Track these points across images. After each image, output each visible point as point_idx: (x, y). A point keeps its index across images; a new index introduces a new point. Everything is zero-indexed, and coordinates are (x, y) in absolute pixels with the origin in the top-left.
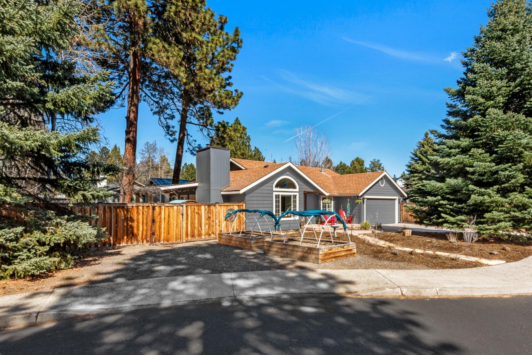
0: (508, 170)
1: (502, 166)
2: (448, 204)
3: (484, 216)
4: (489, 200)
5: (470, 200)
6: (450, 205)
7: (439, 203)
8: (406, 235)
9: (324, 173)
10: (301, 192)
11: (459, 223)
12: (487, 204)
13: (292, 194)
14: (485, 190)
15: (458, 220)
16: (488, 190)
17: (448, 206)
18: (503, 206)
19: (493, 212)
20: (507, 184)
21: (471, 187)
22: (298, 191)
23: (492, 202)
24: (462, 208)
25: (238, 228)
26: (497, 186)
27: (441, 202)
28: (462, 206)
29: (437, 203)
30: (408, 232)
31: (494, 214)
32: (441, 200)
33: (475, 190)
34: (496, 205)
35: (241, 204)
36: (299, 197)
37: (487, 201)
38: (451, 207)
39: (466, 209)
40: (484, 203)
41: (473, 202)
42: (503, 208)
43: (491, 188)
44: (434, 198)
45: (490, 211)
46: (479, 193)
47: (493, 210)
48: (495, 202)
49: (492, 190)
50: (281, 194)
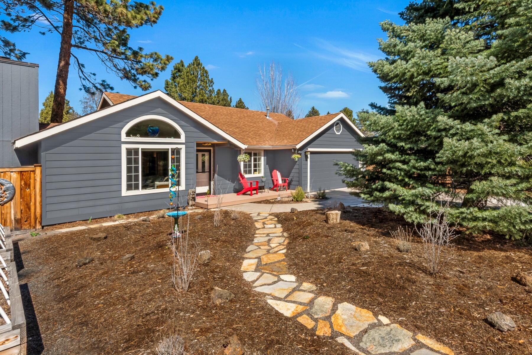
0: (525, 75)
1: (515, 65)
2: (400, 161)
3: (473, 187)
4: (484, 150)
5: (441, 151)
6: (404, 162)
7: (385, 158)
8: (331, 222)
9: (271, 119)
10: (190, 144)
11: (419, 201)
12: (478, 160)
13: (170, 147)
14: (473, 127)
15: (417, 196)
16: (480, 126)
17: (398, 164)
18: (512, 164)
19: (492, 178)
20: (523, 110)
21: (443, 119)
22: (184, 141)
23: (490, 154)
24: (427, 169)
25: (19, 217)
26: (501, 115)
27: (389, 156)
28: (426, 164)
29: (380, 158)
30: (335, 216)
31: (494, 184)
32: (388, 152)
33: (452, 127)
34: (499, 162)
35: (30, 168)
36: (186, 153)
37: (478, 151)
38: (405, 167)
39: (434, 170)
40: (472, 157)
41: (448, 154)
42: (514, 169)
43: (486, 120)
44: (374, 147)
45: (486, 177)
46: (462, 135)
47: (491, 174)
48: (496, 153)
49: (488, 124)
50: (141, 147)
